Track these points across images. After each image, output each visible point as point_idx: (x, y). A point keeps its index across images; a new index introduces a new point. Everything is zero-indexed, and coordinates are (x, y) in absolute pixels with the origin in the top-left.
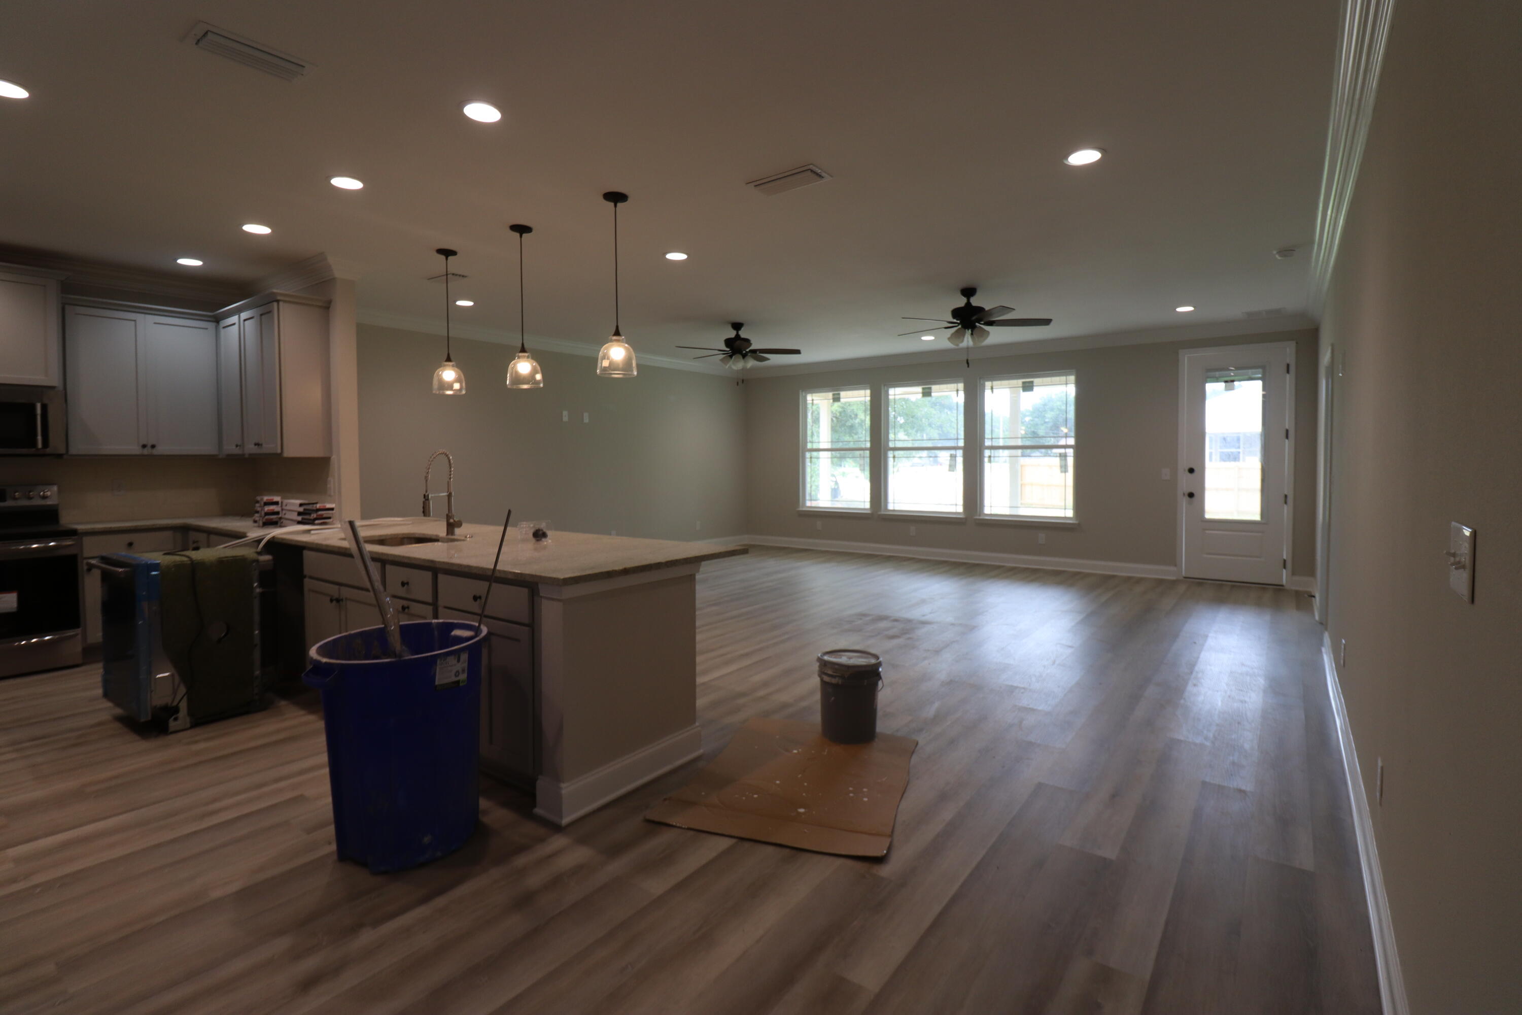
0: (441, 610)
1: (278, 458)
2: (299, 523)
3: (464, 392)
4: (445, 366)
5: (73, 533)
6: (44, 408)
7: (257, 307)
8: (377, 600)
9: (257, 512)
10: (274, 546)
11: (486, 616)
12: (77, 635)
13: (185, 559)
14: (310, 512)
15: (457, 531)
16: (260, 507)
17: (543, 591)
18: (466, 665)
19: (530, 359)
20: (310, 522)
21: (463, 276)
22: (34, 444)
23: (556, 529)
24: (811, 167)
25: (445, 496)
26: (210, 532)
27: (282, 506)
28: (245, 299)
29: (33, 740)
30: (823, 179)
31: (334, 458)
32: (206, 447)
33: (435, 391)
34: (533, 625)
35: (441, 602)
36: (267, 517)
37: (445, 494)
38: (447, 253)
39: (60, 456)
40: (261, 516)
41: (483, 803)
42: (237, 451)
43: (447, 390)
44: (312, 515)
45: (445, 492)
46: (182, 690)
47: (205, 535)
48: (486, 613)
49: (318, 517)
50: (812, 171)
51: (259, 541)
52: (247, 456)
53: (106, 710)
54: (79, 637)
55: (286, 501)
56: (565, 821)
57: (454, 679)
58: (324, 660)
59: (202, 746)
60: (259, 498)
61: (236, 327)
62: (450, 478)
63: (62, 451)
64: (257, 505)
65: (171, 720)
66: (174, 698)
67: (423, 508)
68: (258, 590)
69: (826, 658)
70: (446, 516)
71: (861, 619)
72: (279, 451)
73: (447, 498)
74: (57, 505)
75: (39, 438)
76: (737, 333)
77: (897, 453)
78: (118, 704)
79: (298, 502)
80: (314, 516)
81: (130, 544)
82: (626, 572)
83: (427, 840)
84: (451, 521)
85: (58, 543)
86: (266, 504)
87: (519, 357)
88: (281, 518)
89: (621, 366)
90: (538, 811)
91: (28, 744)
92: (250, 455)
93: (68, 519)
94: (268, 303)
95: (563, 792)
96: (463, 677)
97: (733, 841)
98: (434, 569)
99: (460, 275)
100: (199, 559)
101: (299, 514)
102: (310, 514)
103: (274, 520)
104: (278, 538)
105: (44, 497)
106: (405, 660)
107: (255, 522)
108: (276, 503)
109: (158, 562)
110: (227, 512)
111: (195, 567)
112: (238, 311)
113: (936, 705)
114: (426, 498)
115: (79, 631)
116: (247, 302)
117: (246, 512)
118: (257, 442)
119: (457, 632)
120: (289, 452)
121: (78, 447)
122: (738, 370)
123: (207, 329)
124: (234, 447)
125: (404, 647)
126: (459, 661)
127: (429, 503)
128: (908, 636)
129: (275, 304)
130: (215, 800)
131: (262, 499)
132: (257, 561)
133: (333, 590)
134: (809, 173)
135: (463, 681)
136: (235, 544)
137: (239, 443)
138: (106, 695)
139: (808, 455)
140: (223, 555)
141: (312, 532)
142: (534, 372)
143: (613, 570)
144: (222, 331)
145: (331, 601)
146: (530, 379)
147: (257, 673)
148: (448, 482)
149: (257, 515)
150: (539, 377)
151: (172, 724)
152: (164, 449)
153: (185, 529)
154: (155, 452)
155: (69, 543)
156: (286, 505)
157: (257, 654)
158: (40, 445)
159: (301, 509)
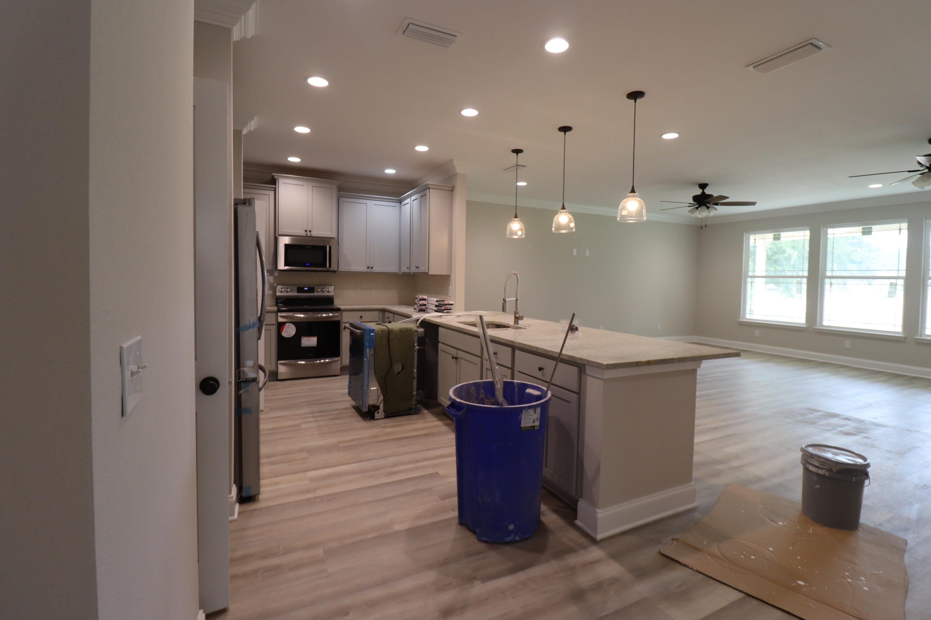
0: (516, 373)
1: (426, 274)
2: (436, 311)
3: (524, 236)
4: (514, 221)
5: (338, 310)
6: (330, 248)
7: (419, 193)
8: (491, 367)
9: (416, 304)
10: (425, 324)
11: (552, 384)
12: (338, 360)
13: (385, 328)
14: (441, 305)
15: (520, 322)
16: (418, 301)
17: (589, 370)
18: (539, 416)
19: (568, 214)
20: (442, 311)
21: (524, 166)
22: (325, 266)
23: (584, 326)
24: (813, 41)
25: (514, 300)
26: (394, 313)
27: (427, 301)
28: (413, 190)
29: (320, 412)
30: (822, 50)
31: (453, 275)
32: (393, 269)
33: (508, 236)
34: (580, 393)
35: (517, 368)
36: (421, 307)
37: (515, 299)
38: (517, 151)
39: (335, 272)
40: (418, 306)
41: (543, 508)
42: (407, 271)
43: (514, 235)
44: (443, 307)
45: (514, 298)
46: (381, 398)
47: (392, 315)
48: (553, 382)
49: (446, 309)
50: (812, 44)
51: (417, 320)
52: (412, 274)
53: (349, 402)
54: (339, 362)
55: (430, 299)
56: (599, 537)
57: (532, 425)
58: (458, 400)
59: (389, 430)
60: (417, 296)
61: (409, 205)
62: (517, 289)
63: (336, 269)
64: (416, 300)
65: (376, 413)
66: (378, 401)
67: (503, 307)
68: (417, 348)
69: (810, 450)
70: (514, 313)
71: (812, 413)
72: (427, 271)
73: (515, 301)
74: (333, 296)
75: (328, 263)
76: (703, 191)
77: (833, 281)
78: (353, 399)
79: (436, 299)
80: (443, 308)
81: (361, 317)
82: (649, 363)
83: (511, 527)
84: (517, 315)
85: (333, 315)
86: (420, 300)
87: (560, 213)
88: (427, 308)
89: (634, 214)
90: (578, 522)
91: (317, 414)
92: (413, 273)
93: (338, 303)
94: (425, 190)
95: (599, 516)
96: (537, 424)
97: (741, 595)
98: (513, 347)
99: (522, 166)
100: (392, 328)
101: (436, 306)
102: (441, 307)
103: (424, 309)
104: (427, 319)
105: (329, 292)
106: (504, 408)
107: (415, 309)
108: (425, 300)
109: (374, 328)
110: (402, 303)
111: (389, 332)
112: (410, 196)
113: (917, 507)
114: (505, 301)
115: (339, 358)
116: (416, 190)
117: (411, 304)
118: (417, 266)
119: (529, 391)
120: (432, 272)
121: (343, 268)
122: (702, 218)
123: (396, 206)
124: (406, 269)
125: (504, 399)
126: (535, 412)
127: (506, 303)
128: (864, 435)
129: (428, 190)
130: (395, 465)
131: (419, 297)
132: (417, 331)
133: (454, 352)
134: (810, 46)
135: (537, 427)
136: (406, 321)
137: (409, 267)
138: (349, 394)
139: (749, 280)
140: (402, 327)
141: (443, 317)
142: (570, 221)
143: (640, 361)
144: (403, 207)
145: (453, 358)
146: (567, 227)
147: (415, 393)
148: (516, 291)
149: (416, 305)
150: (572, 225)
151: (377, 415)
152: (376, 269)
153: (384, 311)
154: (373, 271)
155: (337, 314)
156: (430, 301)
157: (415, 383)
158: (328, 266)
159: (437, 304)
